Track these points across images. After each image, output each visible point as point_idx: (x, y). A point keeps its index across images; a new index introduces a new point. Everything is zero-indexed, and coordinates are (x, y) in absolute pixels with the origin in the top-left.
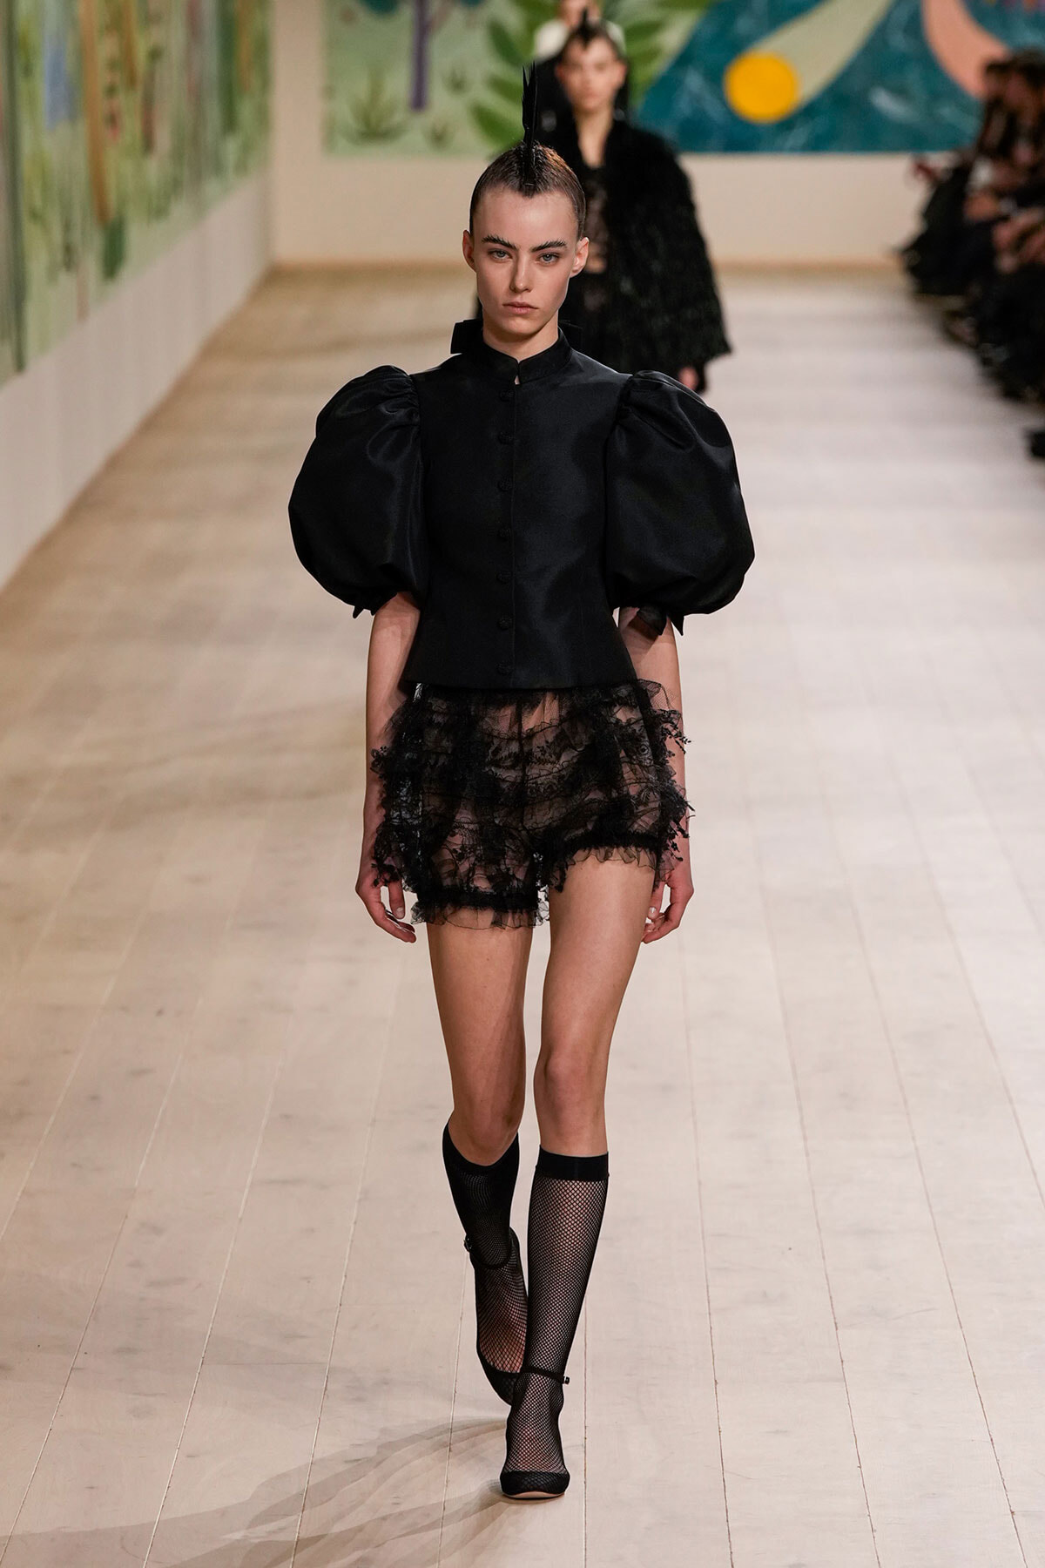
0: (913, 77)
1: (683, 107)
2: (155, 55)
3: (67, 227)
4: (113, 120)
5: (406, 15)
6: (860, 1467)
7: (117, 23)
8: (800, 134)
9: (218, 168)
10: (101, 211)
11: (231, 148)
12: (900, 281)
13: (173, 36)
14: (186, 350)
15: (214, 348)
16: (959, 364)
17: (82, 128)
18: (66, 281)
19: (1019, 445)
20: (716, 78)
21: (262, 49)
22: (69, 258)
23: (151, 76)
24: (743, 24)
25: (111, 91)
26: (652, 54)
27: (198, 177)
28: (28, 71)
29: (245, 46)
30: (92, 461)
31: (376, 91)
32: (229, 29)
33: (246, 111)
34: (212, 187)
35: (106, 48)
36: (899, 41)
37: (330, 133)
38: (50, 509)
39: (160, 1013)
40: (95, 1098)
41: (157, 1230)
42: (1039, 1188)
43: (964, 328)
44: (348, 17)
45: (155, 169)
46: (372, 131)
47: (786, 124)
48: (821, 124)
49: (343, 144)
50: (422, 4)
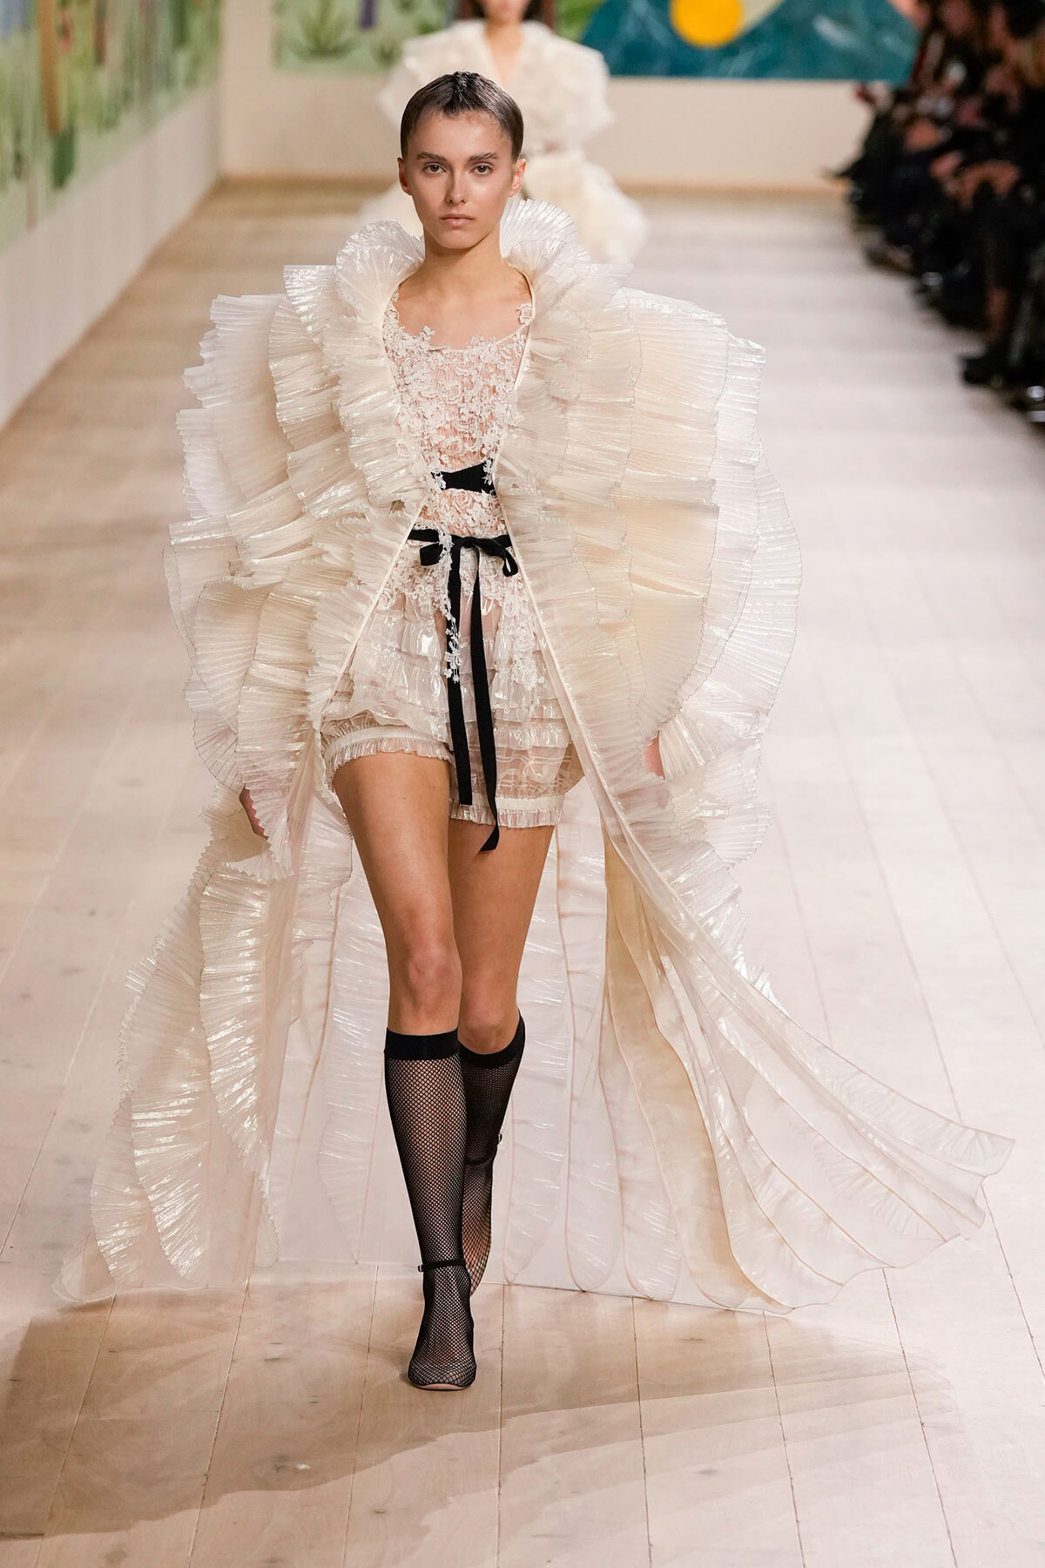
0: (856, 6)
1: (629, 29)
3: (18, 136)
4: (65, 31)
8: (743, 61)
9: (169, 82)
10: (52, 123)
11: (182, 60)
14: (133, 260)
15: (160, 259)
16: (895, 290)
17: (35, 37)
18: (15, 188)
20: (662, 4)
22: (19, 166)
25: (65, 2)
27: (147, 91)
30: (38, 366)
31: (325, 9)
33: (197, 25)
34: (162, 99)
37: (280, 49)
39: (92, 913)
40: (26, 996)
42: (956, 1105)
43: (901, 256)
45: (106, 81)
46: (323, 48)
47: (730, 50)
48: (765, 49)
49: (291, 58)
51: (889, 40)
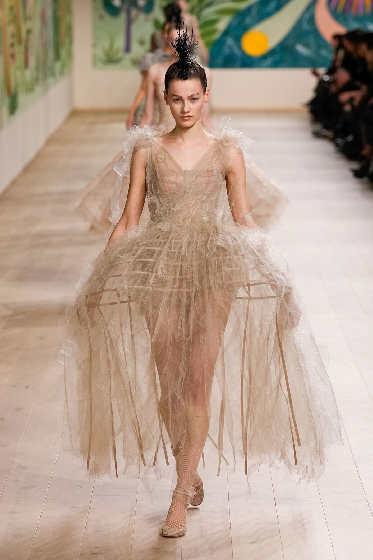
0: (311, 40)
1: (226, 51)
2: (29, 32)
4: (13, 56)
5: (123, 16)
7: (15, 20)
8: (269, 61)
9: (53, 74)
10: (9, 90)
11: (58, 66)
12: (306, 114)
13: (36, 25)
14: (41, 141)
15: (51, 140)
17: (2, 59)
20: (238, 40)
21: (70, 29)
23: (27, 40)
24: (248, 20)
25: (12, 45)
26: (215, 31)
27: (45, 77)
29: (63, 29)
31: (112, 45)
32: (57, 22)
33: (63, 52)
34: (50, 81)
35: (10, 29)
36: (306, 26)
37: (95, 61)
41: (24, 468)
43: (330, 134)
44: (101, 18)
45: (29, 74)
46: (111, 60)
47: (264, 57)
48: (277, 57)
49: (99, 64)
50: (129, 13)
51: (324, 52)
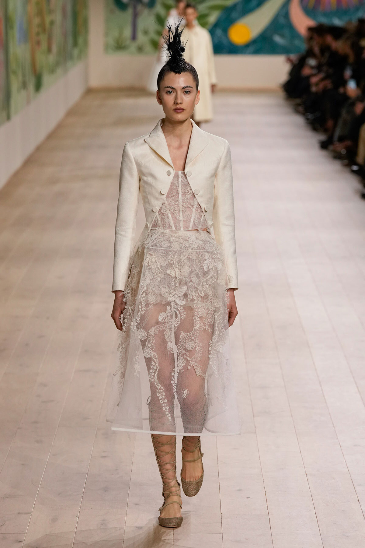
0: (286, 32)
1: (215, 40)
2: (52, 23)
3: (24, 75)
4: (38, 43)
5: (130, 11)
6: (260, 460)
7: (40, 13)
8: (252, 49)
9: (71, 57)
10: (35, 71)
11: (76, 52)
12: (281, 94)
13: (58, 17)
14: (61, 114)
15: (71, 113)
16: (299, 120)
17: (29, 45)
18: (23, 93)
19: (317, 146)
20: (226, 31)
21: (86, 22)
22: (24, 85)
23: (51, 29)
24: (234, 15)
25: (38, 34)
26: (206, 24)
27: (65, 61)
28: (12, 27)
29: (80, 20)
30: (31, 148)
31: (121, 34)
32: (75, 15)
33: (80, 40)
34: (69, 64)
35: (36, 21)
36: (282, 20)
37: (107, 47)
38: (18, 163)
39: (48, 318)
40: (27, 345)
41: (45, 385)
43: (301, 109)
44: (112, 12)
45: (52, 58)
46: (120, 46)
47: (247, 46)
48: (258, 46)
49: (110, 50)
50: (135, 8)
